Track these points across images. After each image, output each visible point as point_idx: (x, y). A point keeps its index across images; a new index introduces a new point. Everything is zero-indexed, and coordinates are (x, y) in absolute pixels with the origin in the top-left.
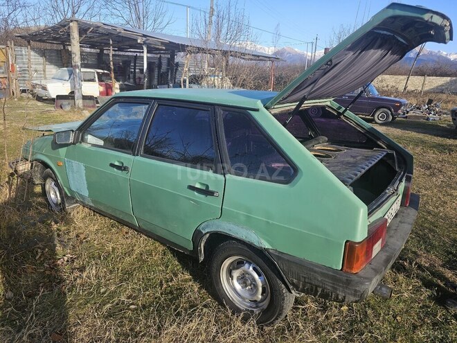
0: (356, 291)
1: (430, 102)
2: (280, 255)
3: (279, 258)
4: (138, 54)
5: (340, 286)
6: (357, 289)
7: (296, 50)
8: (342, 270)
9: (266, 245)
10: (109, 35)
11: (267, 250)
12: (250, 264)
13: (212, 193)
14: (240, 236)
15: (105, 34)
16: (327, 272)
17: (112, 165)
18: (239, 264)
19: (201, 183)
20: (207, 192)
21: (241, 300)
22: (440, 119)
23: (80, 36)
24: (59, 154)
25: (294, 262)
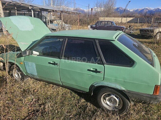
0: (158, 101)
1: (130, 26)
2: (129, 92)
3: (129, 93)
4: (25, 12)
5: (153, 100)
6: (159, 100)
7: (81, 9)
8: (153, 94)
9: (124, 89)
10: (15, 5)
11: (124, 90)
12: (113, 95)
13: (99, 72)
14: (112, 86)
15: (12, 5)
16: (148, 96)
17: (49, 63)
18: (109, 95)
19: (93, 68)
20: (96, 71)
21: (109, 107)
22: (134, 32)
23: (3, 6)
24: (21, 60)
25: (135, 94)
